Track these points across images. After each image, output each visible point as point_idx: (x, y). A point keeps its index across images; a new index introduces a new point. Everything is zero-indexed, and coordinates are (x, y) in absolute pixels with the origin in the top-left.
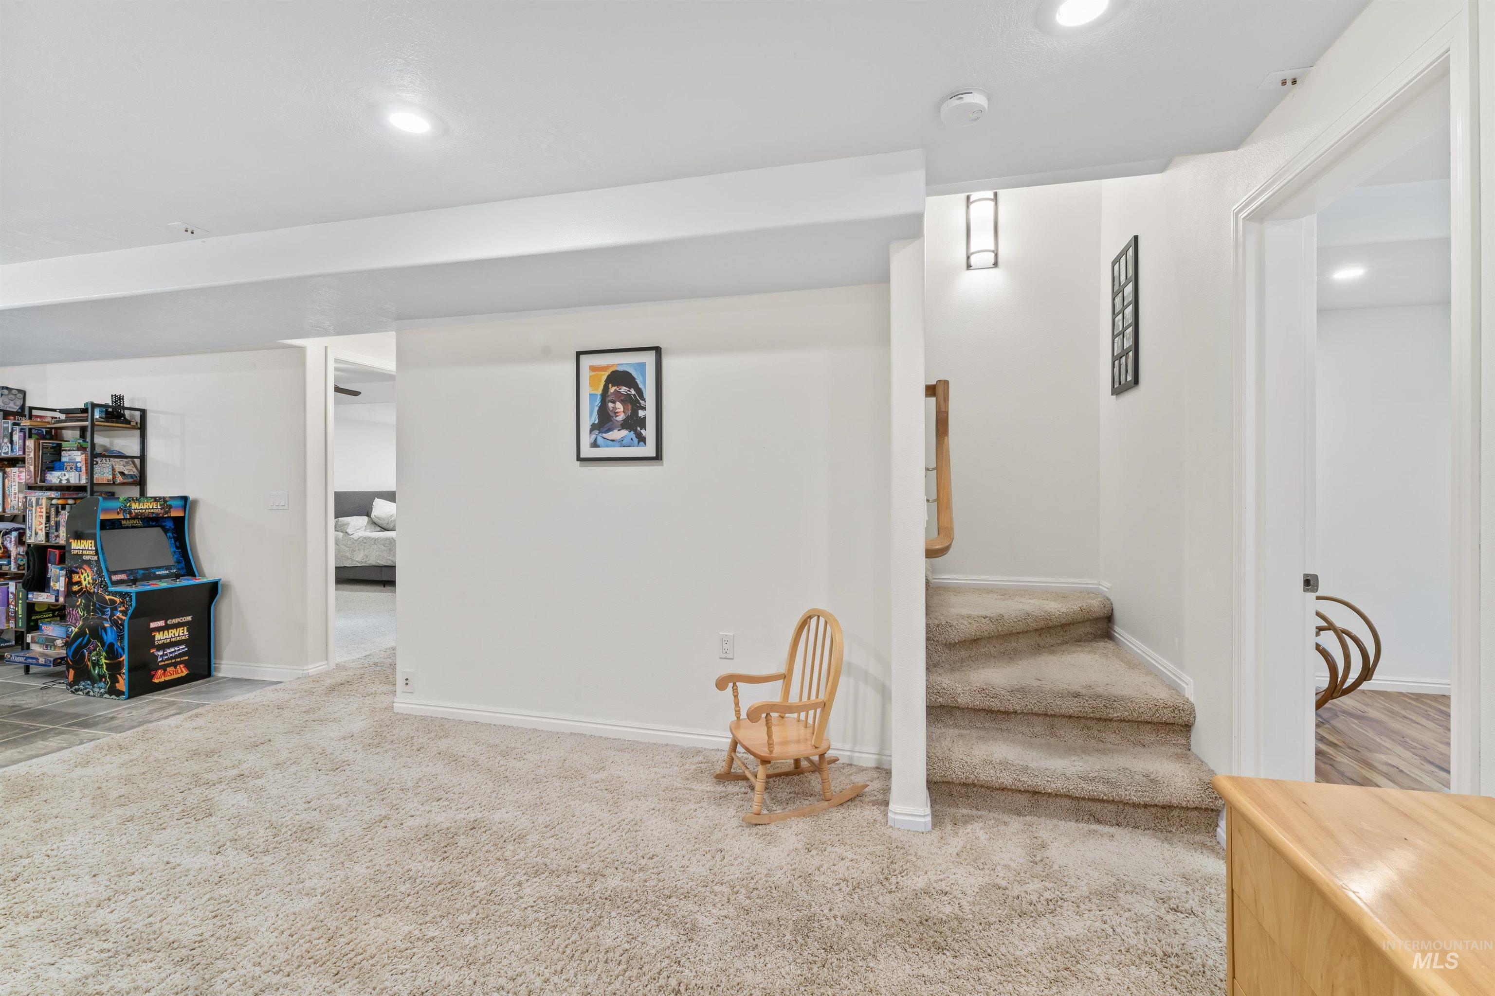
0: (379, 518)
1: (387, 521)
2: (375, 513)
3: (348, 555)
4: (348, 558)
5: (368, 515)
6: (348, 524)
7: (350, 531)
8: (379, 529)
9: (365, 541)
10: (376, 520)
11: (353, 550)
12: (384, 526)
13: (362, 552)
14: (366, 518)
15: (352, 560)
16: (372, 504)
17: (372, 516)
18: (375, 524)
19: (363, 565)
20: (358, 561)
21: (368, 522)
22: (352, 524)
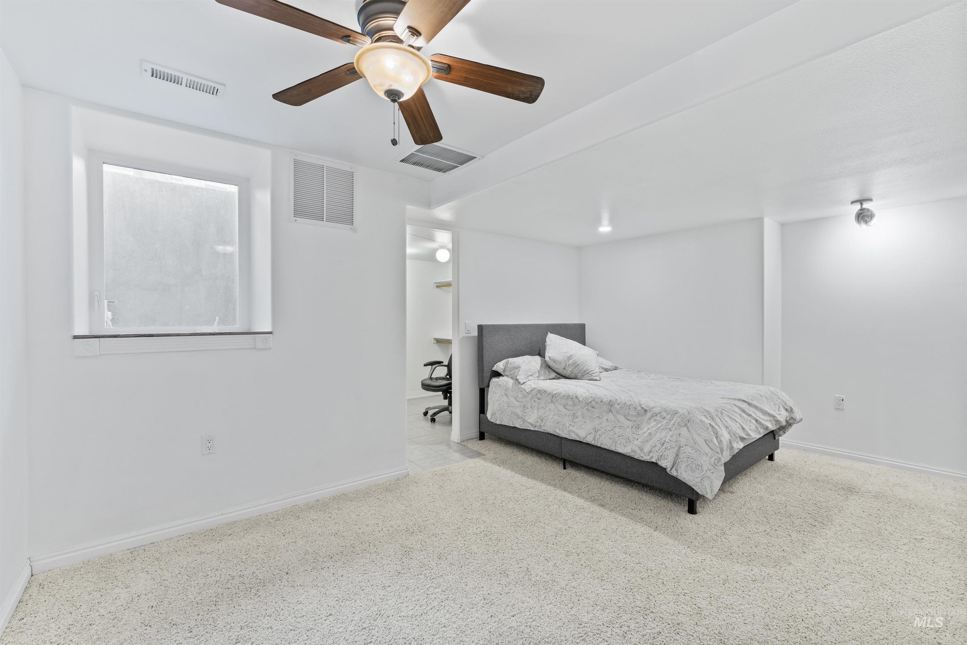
0: (554, 361)
1: (563, 365)
2: (549, 354)
3: (519, 412)
4: (518, 417)
5: (541, 354)
6: (518, 368)
7: (521, 378)
8: (553, 375)
9: (539, 396)
10: (551, 364)
11: (524, 406)
12: (561, 371)
13: (535, 411)
14: (538, 359)
15: (524, 421)
16: (545, 341)
17: (547, 359)
18: (549, 367)
19: (537, 429)
20: (530, 423)
21: (541, 366)
22: (523, 368)
